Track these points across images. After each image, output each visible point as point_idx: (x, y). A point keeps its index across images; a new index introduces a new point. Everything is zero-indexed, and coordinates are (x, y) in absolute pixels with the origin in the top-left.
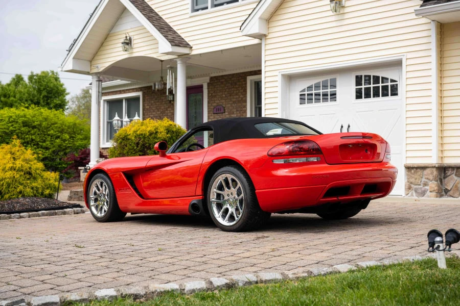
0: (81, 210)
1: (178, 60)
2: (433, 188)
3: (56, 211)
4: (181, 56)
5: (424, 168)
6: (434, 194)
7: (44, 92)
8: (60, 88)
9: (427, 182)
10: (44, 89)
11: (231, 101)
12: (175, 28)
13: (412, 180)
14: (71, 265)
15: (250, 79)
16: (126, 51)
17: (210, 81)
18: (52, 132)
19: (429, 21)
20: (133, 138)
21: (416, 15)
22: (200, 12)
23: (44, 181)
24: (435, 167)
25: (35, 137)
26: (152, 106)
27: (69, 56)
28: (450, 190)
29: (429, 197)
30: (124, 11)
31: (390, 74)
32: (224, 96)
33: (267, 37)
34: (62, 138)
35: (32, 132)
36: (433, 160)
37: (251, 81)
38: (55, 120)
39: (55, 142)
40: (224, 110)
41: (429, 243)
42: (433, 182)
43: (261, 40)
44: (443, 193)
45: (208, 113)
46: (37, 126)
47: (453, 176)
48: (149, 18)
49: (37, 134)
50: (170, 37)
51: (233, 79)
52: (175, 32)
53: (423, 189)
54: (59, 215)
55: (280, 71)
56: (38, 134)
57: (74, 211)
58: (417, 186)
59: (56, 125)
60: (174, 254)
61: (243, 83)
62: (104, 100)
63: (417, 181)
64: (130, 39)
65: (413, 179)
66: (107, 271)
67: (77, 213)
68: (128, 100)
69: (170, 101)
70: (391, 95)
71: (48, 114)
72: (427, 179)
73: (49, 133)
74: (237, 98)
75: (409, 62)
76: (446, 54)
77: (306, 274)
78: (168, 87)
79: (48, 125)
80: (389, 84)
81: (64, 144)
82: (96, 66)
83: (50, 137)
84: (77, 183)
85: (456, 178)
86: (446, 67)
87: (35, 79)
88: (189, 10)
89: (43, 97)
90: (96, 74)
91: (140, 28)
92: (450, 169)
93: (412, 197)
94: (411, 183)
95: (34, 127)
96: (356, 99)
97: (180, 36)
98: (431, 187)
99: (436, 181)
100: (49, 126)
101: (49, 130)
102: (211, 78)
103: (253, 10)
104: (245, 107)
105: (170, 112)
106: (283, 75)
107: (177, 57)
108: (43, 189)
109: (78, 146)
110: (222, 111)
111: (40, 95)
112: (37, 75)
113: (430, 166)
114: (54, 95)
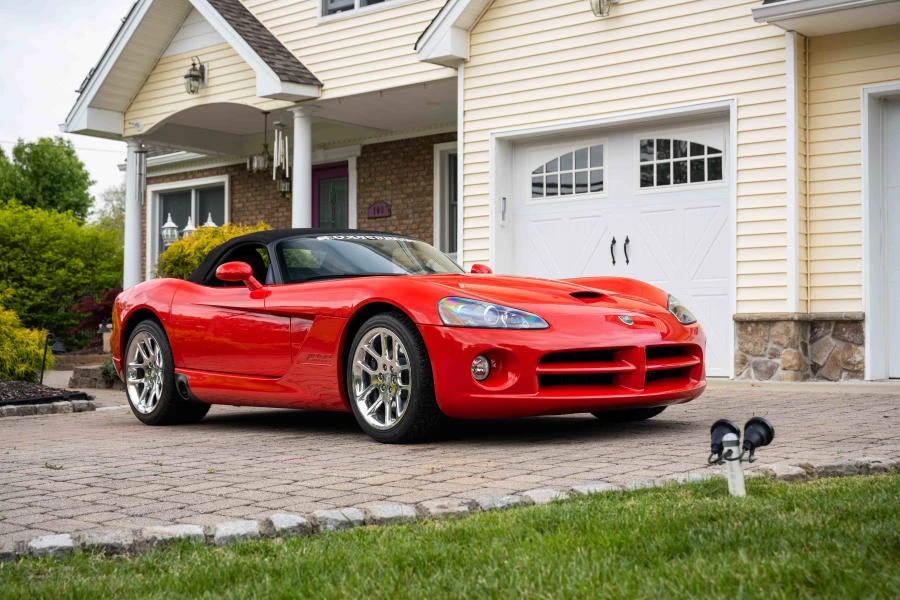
0: (88, 404)
1: (294, 110)
2: (789, 361)
3: (38, 406)
4: (301, 101)
5: (770, 322)
6: (790, 373)
7: (44, 179)
8: (75, 170)
9: (777, 350)
10: (45, 173)
11: (402, 193)
12: (290, 48)
13: (749, 346)
14: (22, 500)
15: (438, 148)
16: (193, 92)
17: (362, 153)
18: (50, 254)
19: (782, 32)
20: (196, 262)
21: (756, 19)
22: (339, 15)
23: (15, 347)
24: (792, 320)
25: (16, 264)
26: (248, 204)
27: (80, 101)
28: (822, 367)
29: (781, 379)
30: (189, 13)
31: (706, 137)
32: (389, 182)
33: (468, 65)
34: (69, 267)
35: (10, 254)
36: (790, 307)
37: (442, 152)
38: (56, 231)
39: (56, 275)
40: (390, 211)
41: (712, 446)
42: (789, 349)
43: (457, 69)
44: (809, 372)
45: (358, 218)
46: (20, 244)
47: (829, 337)
48: (239, 27)
49: (19, 258)
50: (278, 65)
51: (407, 149)
52: (289, 55)
53: (769, 364)
54: (42, 414)
55: (493, 131)
56: (23, 259)
57: (74, 406)
58: (758, 359)
59: (58, 242)
60: (236, 480)
61: (428, 157)
62: (155, 192)
63: (758, 347)
64: (202, 68)
65: (750, 344)
66: (90, 509)
67: (80, 411)
68: (203, 191)
69: (284, 193)
70: (709, 179)
71: (43, 220)
72: (778, 343)
73: (43, 256)
74: (414, 187)
75: (744, 113)
76: (815, 97)
77: (465, 508)
78: (276, 164)
79: (42, 240)
80: (706, 157)
81: (74, 280)
82: (136, 122)
83: (45, 264)
84: (97, 355)
85: (833, 342)
86: (815, 123)
87: (26, 153)
88: (318, 12)
89: (44, 189)
90: (135, 138)
91: (221, 47)
92: (823, 324)
93: (748, 380)
94: (747, 352)
95: (15, 245)
96: (642, 186)
97: (299, 63)
98: (784, 361)
99: (794, 348)
100: (44, 243)
101: (45, 252)
102: (365, 148)
103: (440, 12)
104: (431, 204)
105: (283, 216)
106: (499, 140)
107: (293, 104)
108: (15, 362)
109: (102, 283)
110: (386, 213)
111: (37, 185)
112: (31, 145)
113: (783, 318)
114: (64, 184)
